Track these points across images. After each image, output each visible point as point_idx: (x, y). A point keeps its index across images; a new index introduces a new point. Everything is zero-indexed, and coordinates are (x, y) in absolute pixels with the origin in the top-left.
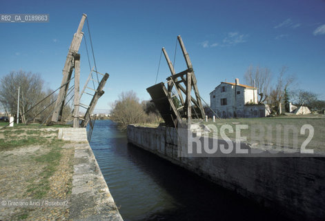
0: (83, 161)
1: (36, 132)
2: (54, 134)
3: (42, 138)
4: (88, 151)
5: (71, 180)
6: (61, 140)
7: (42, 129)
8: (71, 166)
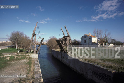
0: (37, 64)
1: (25, 55)
2: (29, 56)
3: (26, 57)
4: (38, 61)
5: (34, 69)
6: (31, 58)
7: (26, 54)
8: (34, 65)
